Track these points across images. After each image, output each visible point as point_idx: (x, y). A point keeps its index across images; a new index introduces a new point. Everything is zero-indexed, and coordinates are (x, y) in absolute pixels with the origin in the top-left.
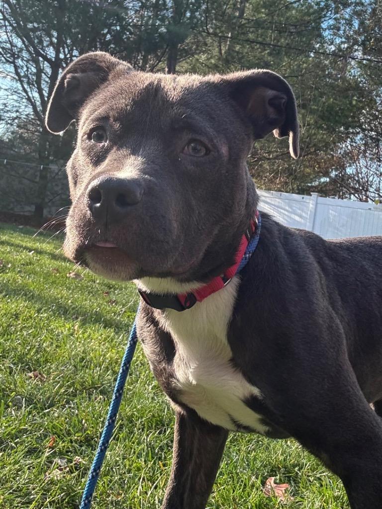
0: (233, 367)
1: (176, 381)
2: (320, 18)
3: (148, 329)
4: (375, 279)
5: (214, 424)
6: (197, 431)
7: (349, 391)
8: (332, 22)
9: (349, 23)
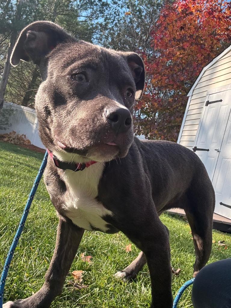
0: (98, 201)
1: (64, 206)
2: (93, 32)
3: (53, 178)
4: (161, 161)
5: (80, 227)
6: (71, 229)
7: (153, 212)
8: (98, 36)
9: (107, 38)
